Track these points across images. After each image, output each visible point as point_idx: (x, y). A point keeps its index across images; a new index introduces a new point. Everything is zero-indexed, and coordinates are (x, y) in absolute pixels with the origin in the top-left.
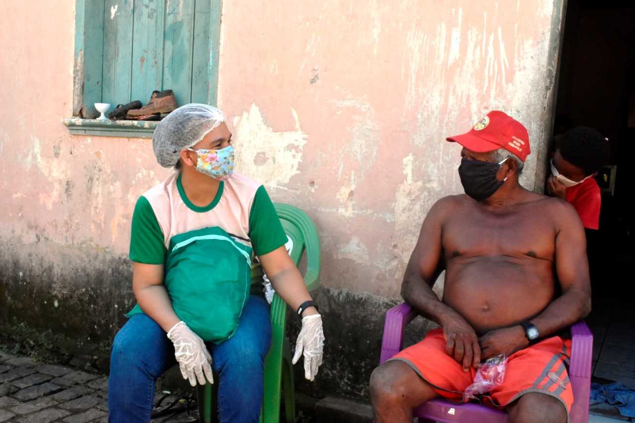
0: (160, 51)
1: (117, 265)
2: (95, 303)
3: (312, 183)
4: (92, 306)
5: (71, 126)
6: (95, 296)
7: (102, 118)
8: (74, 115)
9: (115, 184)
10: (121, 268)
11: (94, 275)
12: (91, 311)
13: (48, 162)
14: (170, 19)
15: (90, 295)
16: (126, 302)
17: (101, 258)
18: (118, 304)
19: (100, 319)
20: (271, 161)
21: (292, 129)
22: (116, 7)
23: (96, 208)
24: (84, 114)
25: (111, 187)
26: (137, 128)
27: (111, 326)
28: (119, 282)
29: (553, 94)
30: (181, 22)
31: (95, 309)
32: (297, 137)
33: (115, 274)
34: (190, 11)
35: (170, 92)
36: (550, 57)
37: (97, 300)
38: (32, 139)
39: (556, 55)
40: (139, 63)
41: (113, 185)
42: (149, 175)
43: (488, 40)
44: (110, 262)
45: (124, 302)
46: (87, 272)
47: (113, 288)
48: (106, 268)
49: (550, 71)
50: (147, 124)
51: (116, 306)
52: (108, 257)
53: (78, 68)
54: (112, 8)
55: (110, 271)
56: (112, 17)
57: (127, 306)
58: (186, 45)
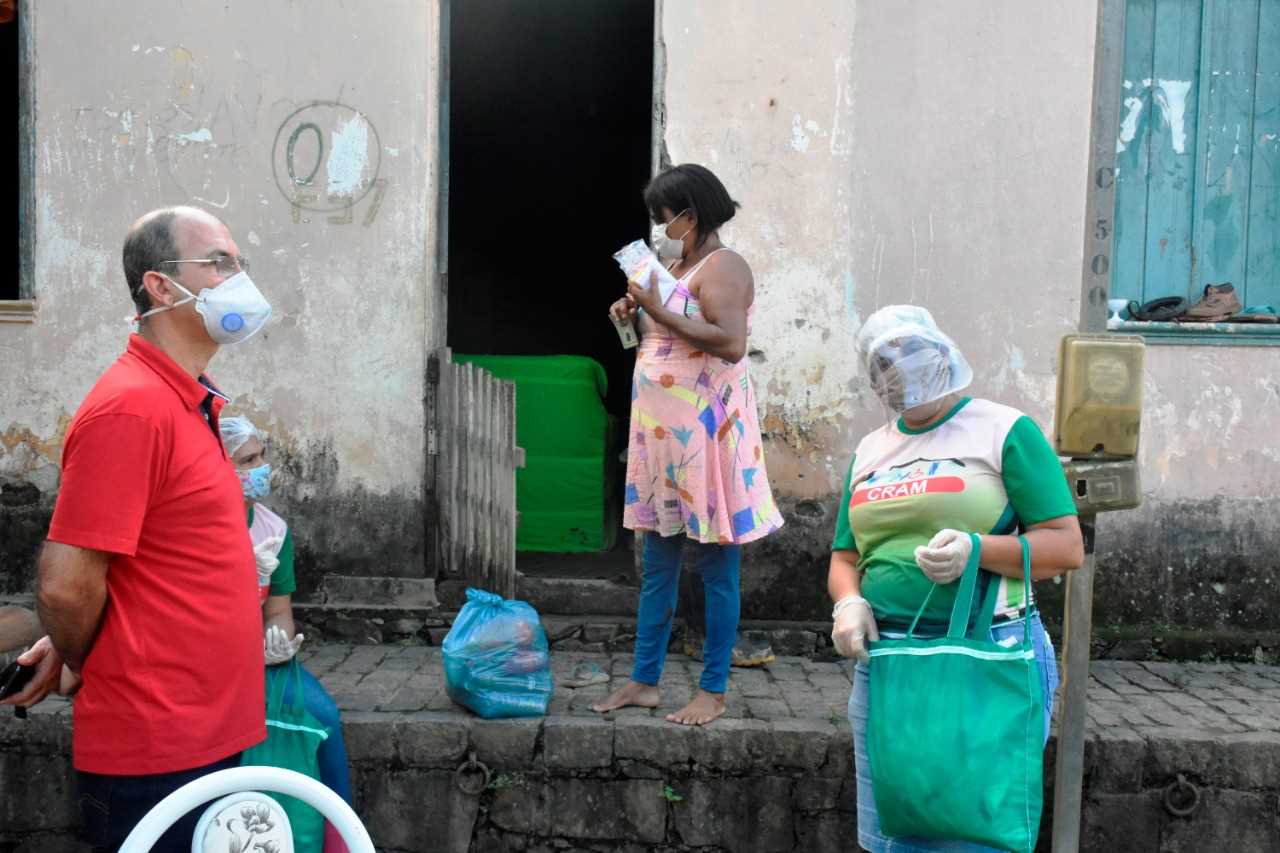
1: (1170, 516)
2: (1132, 569)
4: (1126, 574)
6: (1131, 560)
7: (1115, 319)
9: (1165, 407)
10: (1176, 517)
11: (1129, 532)
12: (1123, 581)
13: (1038, 381)
14: (1210, 192)
15: (1123, 560)
16: (1187, 561)
18: (1174, 565)
19: (1141, 590)
22: (1117, 170)
25: (1159, 411)
26: (1216, 332)
27: (1161, 597)
28: (1175, 536)
30: (1229, 198)
31: (1130, 579)
33: (1166, 526)
34: (1244, 183)
37: (1137, 565)
38: (1008, 351)
40: (1159, 247)
41: (1160, 407)
42: (1223, 392)
44: (1157, 510)
45: (1183, 562)
46: (1116, 528)
47: (1164, 545)
48: (1151, 521)
51: (1170, 569)
52: (1154, 505)
55: (1158, 523)
57: (1188, 567)
58: (1237, 226)
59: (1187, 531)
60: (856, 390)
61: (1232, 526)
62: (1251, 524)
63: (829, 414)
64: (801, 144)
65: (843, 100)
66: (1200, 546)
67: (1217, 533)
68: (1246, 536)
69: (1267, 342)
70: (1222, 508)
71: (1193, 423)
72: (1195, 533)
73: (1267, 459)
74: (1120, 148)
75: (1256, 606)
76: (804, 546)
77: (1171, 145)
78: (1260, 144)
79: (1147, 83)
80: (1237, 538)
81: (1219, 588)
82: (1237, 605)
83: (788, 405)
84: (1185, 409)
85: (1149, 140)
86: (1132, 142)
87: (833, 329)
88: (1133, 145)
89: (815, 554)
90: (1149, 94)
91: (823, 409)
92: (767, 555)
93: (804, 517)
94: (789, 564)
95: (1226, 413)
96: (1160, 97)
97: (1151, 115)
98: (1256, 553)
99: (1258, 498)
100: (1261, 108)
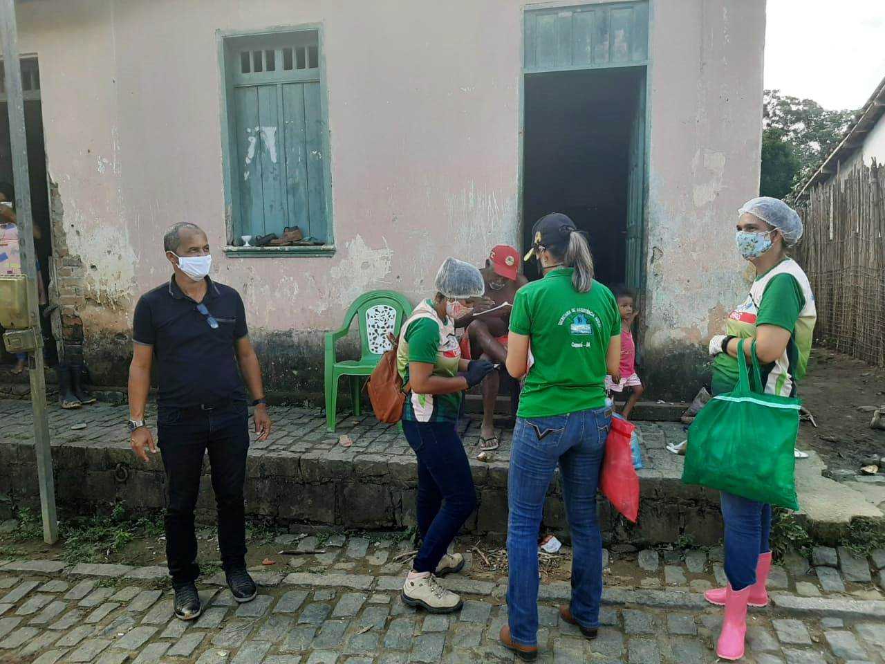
0: (285, 201)
1: (271, 338)
3: (398, 277)
5: (228, 252)
7: (247, 245)
8: (228, 244)
10: (274, 339)
14: (290, 182)
16: (280, 360)
17: (258, 335)
18: (274, 362)
20: (372, 266)
21: (384, 247)
22: (248, 172)
23: (251, 303)
24: (235, 243)
25: (262, 289)
26: (279, 251)
28: (274, 348)
29: (521, 225)
30: (298, 184)
32: (388, 252)
33: (270, 343)
34: (305, 177)
35: (296, 228)
36: (519, 207)
39: (522, 205)
40: (269, 208)
42: (290, 279)
43: (488, 198)
44: (265, 336)
45: (278, 360)
48: (263, 341)
49: (519, 213)
50: (287, 248)
52: (263, 333)
53: (228, 214)
54: (245, 174)
55: (266, 342)
56: (246, 179)
57: (281, 363)
58: (303, 196)
59: (278, 345)
60: (135, 282)
61: (299, 343)
62: (307, 341)
63: (125, 294)
64: (101, 170)
65: (116, 148)
66: (285, 352)
67: (292, 346)
68: (305, 347)
69: (307, 255)
70: (293, 335)
71: (278, 295)
72: (282, 345)
73: (311, 311)
74: (248, 161)
75: (312, 380)
76: (120, 354)
77: (270, 159)
78: (310, 156)
79: (257, 129)
80: (301, 349)
81: (295, 372)
82: (303, 380)
83: (108, 290)
84: (273, 289)
85: (260, 157)
86: (253, 158)
87: (123, 254)
88: (254, 160)
89: (125, 357)
90: (259, 134)
91: (122, 291)
92: (106, 358)
93: (119, 340)
94: (115, 362)
95: (292, 289)
96: (264, 136)
97: (260, 145)
98: (310, 356)
99: (309, 329)
100: (308, 139)
